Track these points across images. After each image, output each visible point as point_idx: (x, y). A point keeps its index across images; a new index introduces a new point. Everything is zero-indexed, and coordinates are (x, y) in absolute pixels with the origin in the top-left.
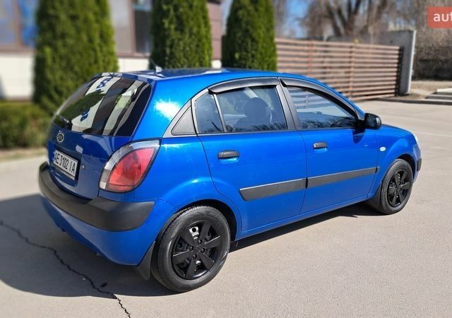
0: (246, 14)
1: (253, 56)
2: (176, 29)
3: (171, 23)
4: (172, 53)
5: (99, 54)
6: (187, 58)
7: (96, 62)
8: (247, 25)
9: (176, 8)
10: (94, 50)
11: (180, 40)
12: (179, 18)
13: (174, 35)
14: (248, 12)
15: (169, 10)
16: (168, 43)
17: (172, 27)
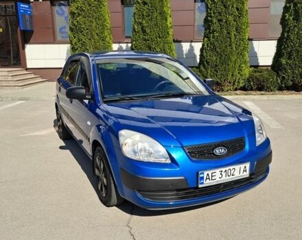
2: (294, 19)
3: (290, 15)
4: (288, 36)
5: (233, 40)
6: (299, 39)
7: (230, 45)
9: (295, 5)
10: (230, 38)
11: (295, 26)
12: (295, 11)
13: (291, 22)
15: (290, 6)
16: (287, 29)
17: (291, 18)
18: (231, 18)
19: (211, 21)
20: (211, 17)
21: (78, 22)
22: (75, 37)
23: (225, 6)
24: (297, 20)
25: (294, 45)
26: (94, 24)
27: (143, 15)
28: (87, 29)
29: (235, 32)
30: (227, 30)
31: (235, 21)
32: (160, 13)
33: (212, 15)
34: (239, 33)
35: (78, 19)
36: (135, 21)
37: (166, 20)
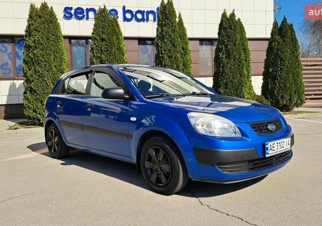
0: (277, 44)
1: (281, 69)
2: (226, 57)
3: (223, 54)
4: (223, 71)
8: (277, 51)
9: (226, 46)
11: (228, 63)
12: (227, 51)
13: (225, 60)
14: (279, 43)
15: (222, 48)
16: (222, 65)
17: (224, 57)
18: (179, 55)
19: (163, 57)
20: (162, 54)
21: (34, 54)
22: (30, 70)
23: (173, 45)
24: (229, 58)
25: (229, 77)
26: (52, 57)
27: (102, 50)
28: (45, 62)
29: (182, 67)
30: (177, 65)
31: (181, 58)
32: (118, 49)
33: (163, 52)
34: (185, 67)
35: (35, 52)
36: (94, 56)
37: (123, 55)
